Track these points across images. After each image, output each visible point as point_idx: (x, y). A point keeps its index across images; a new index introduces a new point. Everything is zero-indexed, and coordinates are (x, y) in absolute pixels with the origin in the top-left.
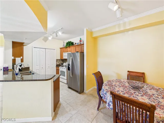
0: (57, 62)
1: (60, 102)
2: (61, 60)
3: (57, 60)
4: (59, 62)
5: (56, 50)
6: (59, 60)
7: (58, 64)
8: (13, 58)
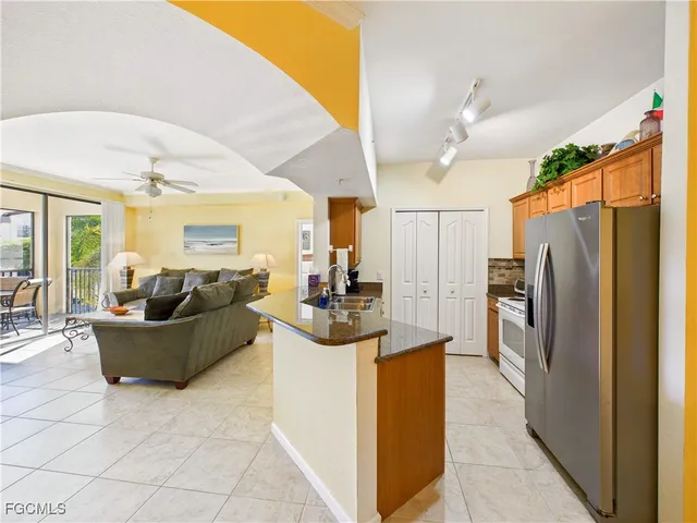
0: (496, 272)
1: (438, 485)
2: (515, 264)
3: (494, 264)
4: (503, 271)
5: (486, 211)
6: (504, 264)
7: (497, 281)
8: (331, 248)
